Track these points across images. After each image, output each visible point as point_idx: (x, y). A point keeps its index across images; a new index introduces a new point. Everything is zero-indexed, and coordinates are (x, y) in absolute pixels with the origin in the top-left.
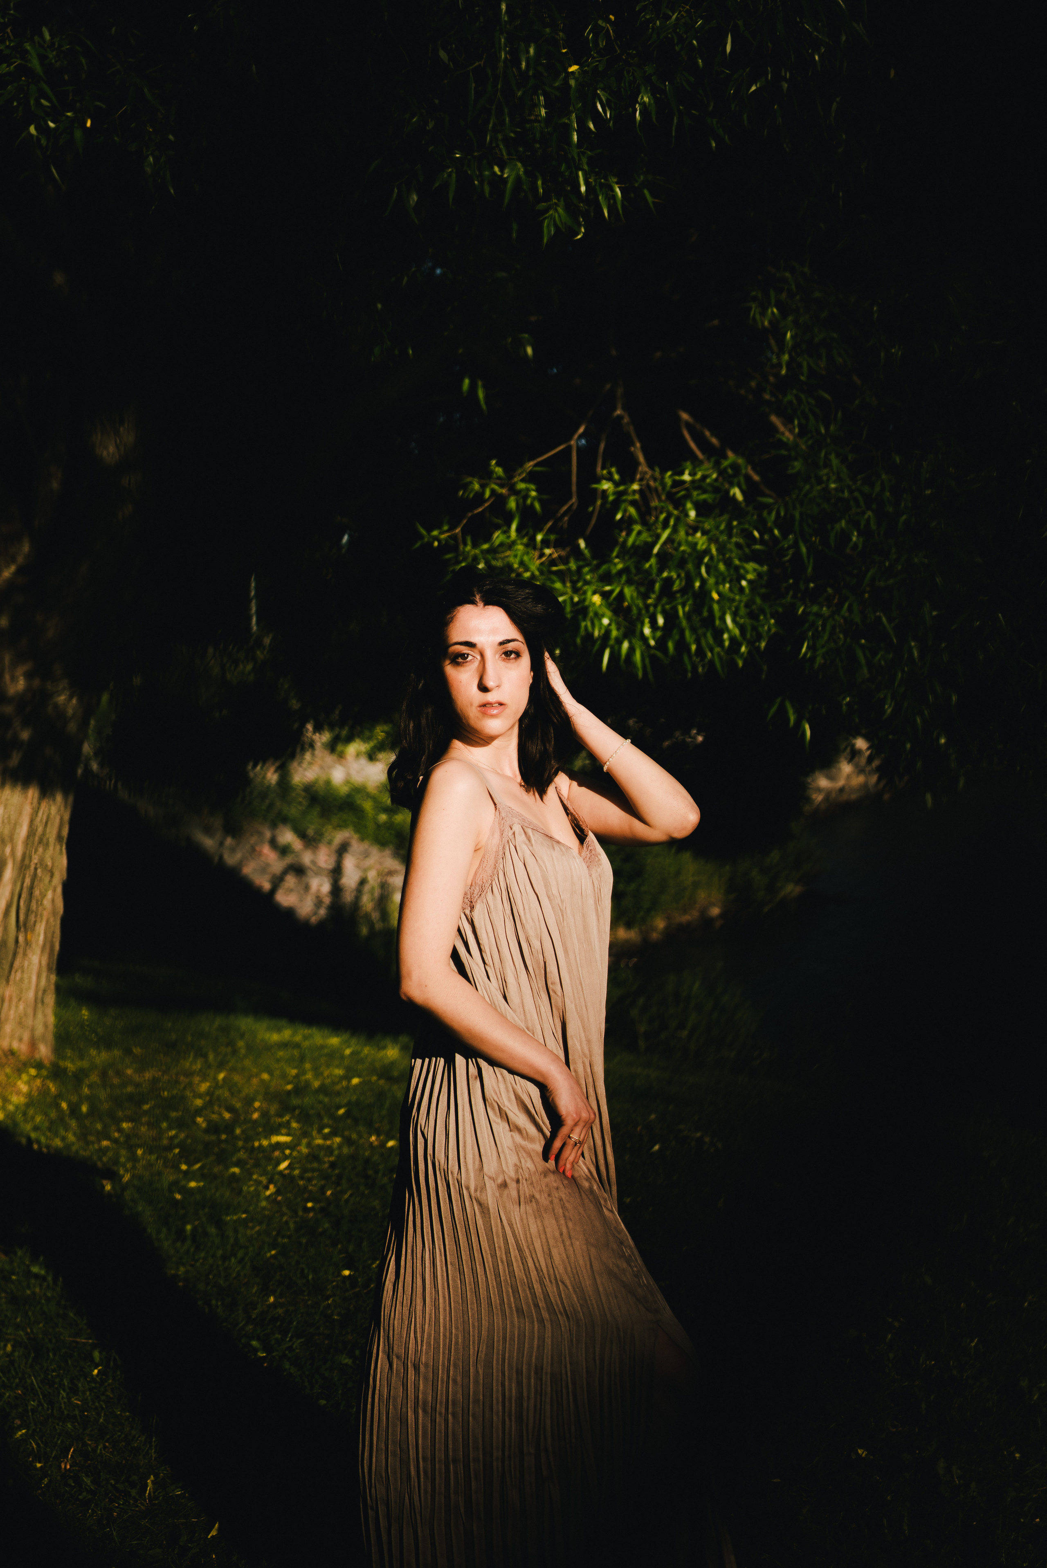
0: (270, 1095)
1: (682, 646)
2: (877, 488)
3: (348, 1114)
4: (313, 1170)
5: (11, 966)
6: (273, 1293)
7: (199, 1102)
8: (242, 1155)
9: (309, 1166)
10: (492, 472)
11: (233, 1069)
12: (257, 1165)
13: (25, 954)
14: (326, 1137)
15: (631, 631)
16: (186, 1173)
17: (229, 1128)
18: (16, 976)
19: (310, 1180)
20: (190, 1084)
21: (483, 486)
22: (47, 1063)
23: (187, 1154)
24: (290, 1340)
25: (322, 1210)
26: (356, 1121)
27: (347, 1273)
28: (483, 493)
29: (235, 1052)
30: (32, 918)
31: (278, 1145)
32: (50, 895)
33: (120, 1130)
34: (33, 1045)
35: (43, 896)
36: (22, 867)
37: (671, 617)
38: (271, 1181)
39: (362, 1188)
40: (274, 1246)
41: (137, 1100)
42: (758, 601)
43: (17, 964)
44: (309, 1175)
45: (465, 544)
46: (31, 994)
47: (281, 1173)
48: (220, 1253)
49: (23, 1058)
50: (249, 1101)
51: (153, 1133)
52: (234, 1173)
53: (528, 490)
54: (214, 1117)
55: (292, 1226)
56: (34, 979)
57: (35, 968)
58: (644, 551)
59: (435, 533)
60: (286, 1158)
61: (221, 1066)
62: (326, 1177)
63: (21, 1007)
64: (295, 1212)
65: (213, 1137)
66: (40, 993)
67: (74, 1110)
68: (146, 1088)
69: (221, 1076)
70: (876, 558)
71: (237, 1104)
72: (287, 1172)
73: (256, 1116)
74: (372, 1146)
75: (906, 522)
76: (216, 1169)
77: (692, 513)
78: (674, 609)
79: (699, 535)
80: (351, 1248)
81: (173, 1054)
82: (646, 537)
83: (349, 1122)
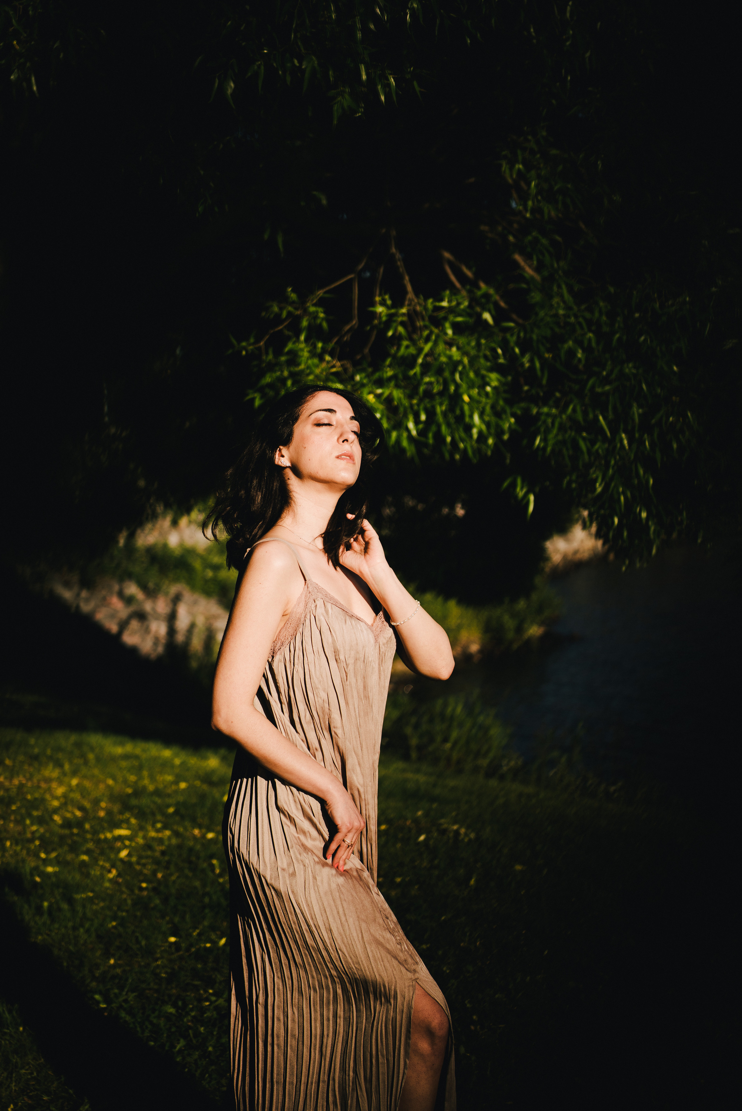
0: (113, 798)
1: (439, 437)
2: (596, 314)
3: (176, 812)
4: (147, 857)
6: (113, 956)
7: (56, 803)
8: (90, 845)
9: (143, 854)
10: (288, 297)
11: (85, 777)
12: (102, 853)
14: (158, 831)
15: (399, 425)
16: (44, 860)
17: (79, 824)
19: (144, 865)
20: (49, 790)
21: (281, 309)
23: (46, 845)
24: (126, 994)
25: (154, 889)
26: (183, 817)
27: (172, 939)
28: (282, 314)
29: (86, 763)
31: (120, 838)
37: (431, 414)
38: (113, 866)
39: (187, 871)
40: (114, 918)
42: (500, 403)
44: (143, 861)
45: (267, 354)
47: (122, 860)
48: (70, 924)
50: (96, 802)
51: (19, 828)
52: (83, 861)
53: (317, 312)
54: (68, 815)
55: (129, 902)
58: (410, 362)
59: (244, 344)
60: (126, 847)
61: (75, 773)
62: (157, 862)
64: (132, 891)
65: (67, 832)
68: (14, 792)
69: (74, 782)
70: (596, 369)
71: (87, 805)
72: (126, 859)
73: (102, 814)
74: (195, 837)
75: (619, 339)
76: (69, 857)
77: (450, 332)
78: (434, 408)
79: (454, 349)
80: (176, 920)
81: (36, 764)
82: (412, 350)
83: (177, 818)
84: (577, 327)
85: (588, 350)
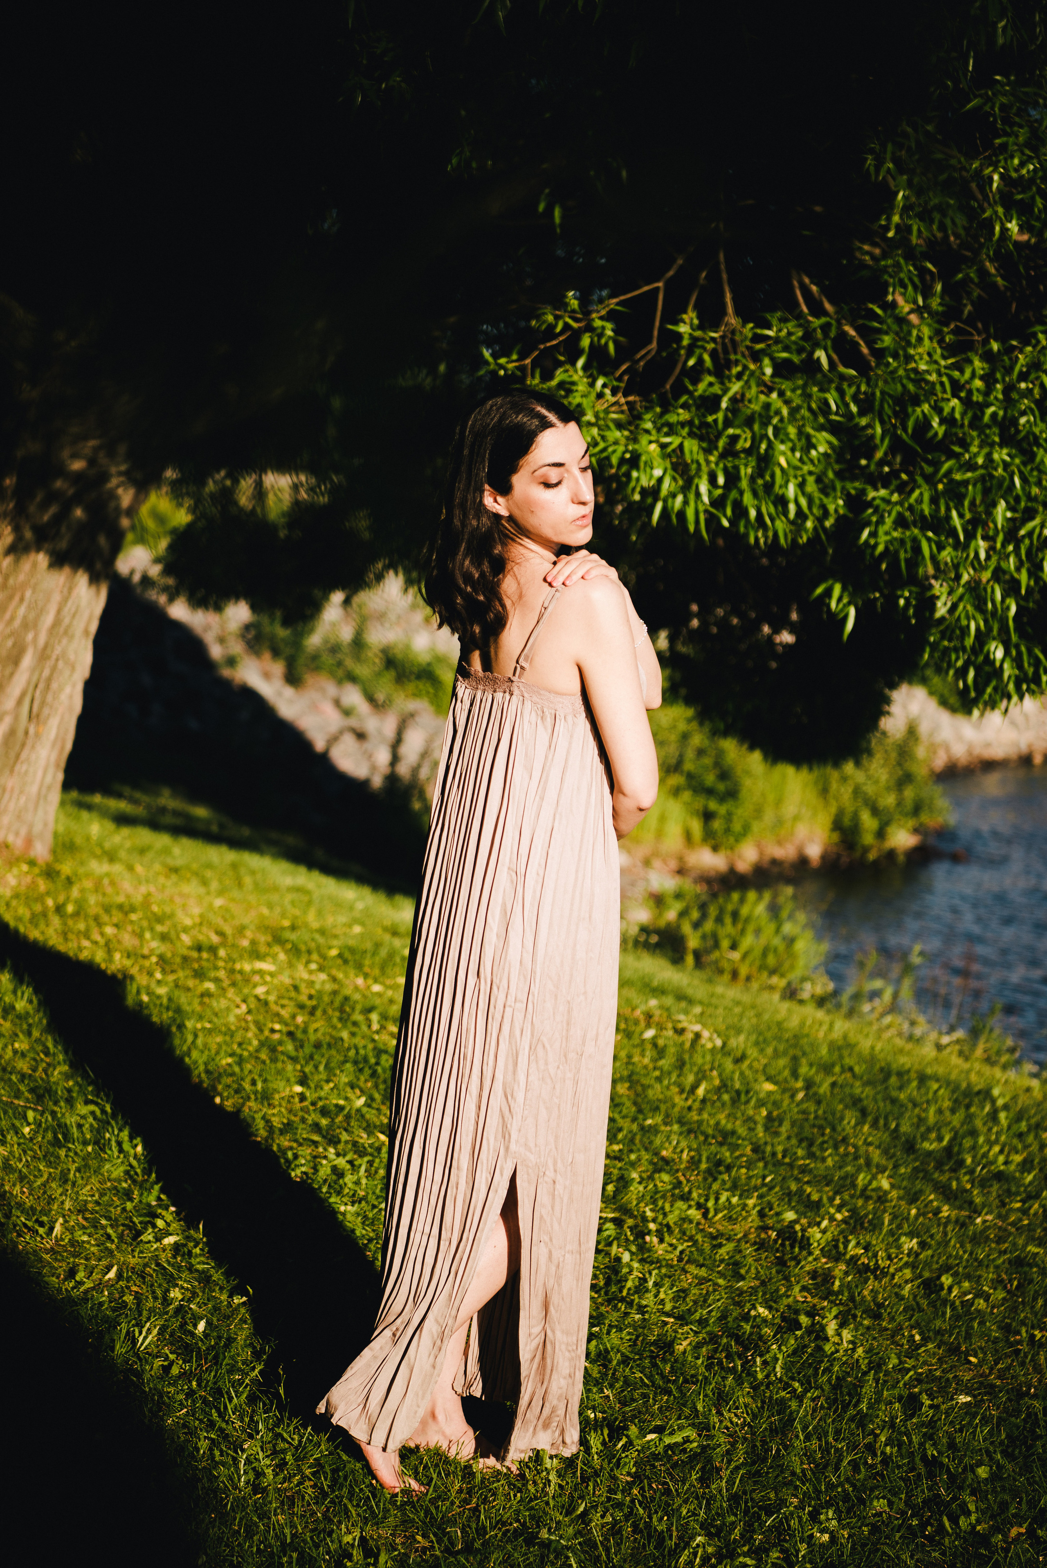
0: (264, 928)
1: (740, 511)
2: (968, 374)
3: (340, 956)
4: (290, 999)
5: (18, 756)
7: (188, 922)
8: (222, 974)
9: (285, 993)
10: (567, 304)
11: (233, 900)
12: (234, 984)
13: (33, 747)
14: (311, 972)
15: (688, 486)
16: (158, 981)
17: (213, 950)
18: (21, 768)
19: (283, 1006)
20: (184, 907)
21: (557, 318)
22: (41, 862)
23: (165, 964)
25: (289, 1033)
26: (346, 962)
27: (298, 1088)
28: (556, 326)
29: (240, 885)
30: (46, 711)
31: (261, 973)
32: (68, 690)
33: (102, 934)
34: (29, 842)
35: (61, 689)
36: (43, 656)
37: (732, 478)
38: (244, 1002)
39: (335, 1021)
40: (231, 1055)
41: (126, 909)
42: (831, 475)
43: (24, 755)
44: (283, 1002)
45: (533, 377)
46: (34, 789)
47: (256, 997)
49: (17, 852)
50: (241, 930)
51: (136, 942)
52: (208, 990)
53: (603, 328)
54: (201, 938)
55: (255, 1042)
56: (40, 774)
57: (42, 763)
58: (711, 403)
59: (503, 361)
60: (265, 983)
61: (221, 893)
62: (300, 1005)
63: (23, 800)
64: (261, 1030)
65: (195, 954)
66: (44, 791)
67: (59, 909)
68: (138, 899)
69: (218, 902)
70: (957, 449)
71: (228, 930)
72: (262, 997)
73: (245, 943)
74: (357, 988)
75: (994, 415)
76: (191, 983)
77: (769, 371)
78: (736, 468)
79: (774, 395)
80: (307, 1070)
81: (174, 877)
82: (717, 389)
83: (339, 961)
84: (938, 387)
85: (949, 421)
